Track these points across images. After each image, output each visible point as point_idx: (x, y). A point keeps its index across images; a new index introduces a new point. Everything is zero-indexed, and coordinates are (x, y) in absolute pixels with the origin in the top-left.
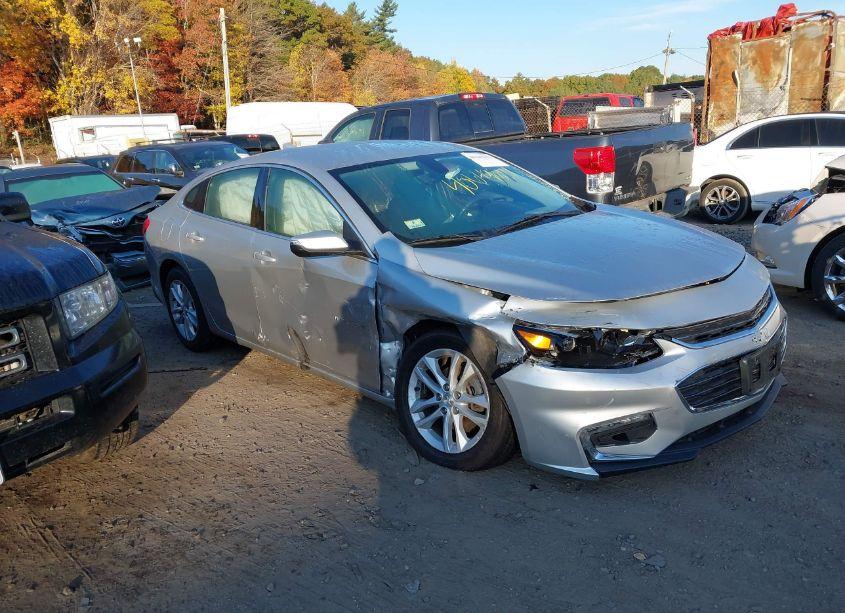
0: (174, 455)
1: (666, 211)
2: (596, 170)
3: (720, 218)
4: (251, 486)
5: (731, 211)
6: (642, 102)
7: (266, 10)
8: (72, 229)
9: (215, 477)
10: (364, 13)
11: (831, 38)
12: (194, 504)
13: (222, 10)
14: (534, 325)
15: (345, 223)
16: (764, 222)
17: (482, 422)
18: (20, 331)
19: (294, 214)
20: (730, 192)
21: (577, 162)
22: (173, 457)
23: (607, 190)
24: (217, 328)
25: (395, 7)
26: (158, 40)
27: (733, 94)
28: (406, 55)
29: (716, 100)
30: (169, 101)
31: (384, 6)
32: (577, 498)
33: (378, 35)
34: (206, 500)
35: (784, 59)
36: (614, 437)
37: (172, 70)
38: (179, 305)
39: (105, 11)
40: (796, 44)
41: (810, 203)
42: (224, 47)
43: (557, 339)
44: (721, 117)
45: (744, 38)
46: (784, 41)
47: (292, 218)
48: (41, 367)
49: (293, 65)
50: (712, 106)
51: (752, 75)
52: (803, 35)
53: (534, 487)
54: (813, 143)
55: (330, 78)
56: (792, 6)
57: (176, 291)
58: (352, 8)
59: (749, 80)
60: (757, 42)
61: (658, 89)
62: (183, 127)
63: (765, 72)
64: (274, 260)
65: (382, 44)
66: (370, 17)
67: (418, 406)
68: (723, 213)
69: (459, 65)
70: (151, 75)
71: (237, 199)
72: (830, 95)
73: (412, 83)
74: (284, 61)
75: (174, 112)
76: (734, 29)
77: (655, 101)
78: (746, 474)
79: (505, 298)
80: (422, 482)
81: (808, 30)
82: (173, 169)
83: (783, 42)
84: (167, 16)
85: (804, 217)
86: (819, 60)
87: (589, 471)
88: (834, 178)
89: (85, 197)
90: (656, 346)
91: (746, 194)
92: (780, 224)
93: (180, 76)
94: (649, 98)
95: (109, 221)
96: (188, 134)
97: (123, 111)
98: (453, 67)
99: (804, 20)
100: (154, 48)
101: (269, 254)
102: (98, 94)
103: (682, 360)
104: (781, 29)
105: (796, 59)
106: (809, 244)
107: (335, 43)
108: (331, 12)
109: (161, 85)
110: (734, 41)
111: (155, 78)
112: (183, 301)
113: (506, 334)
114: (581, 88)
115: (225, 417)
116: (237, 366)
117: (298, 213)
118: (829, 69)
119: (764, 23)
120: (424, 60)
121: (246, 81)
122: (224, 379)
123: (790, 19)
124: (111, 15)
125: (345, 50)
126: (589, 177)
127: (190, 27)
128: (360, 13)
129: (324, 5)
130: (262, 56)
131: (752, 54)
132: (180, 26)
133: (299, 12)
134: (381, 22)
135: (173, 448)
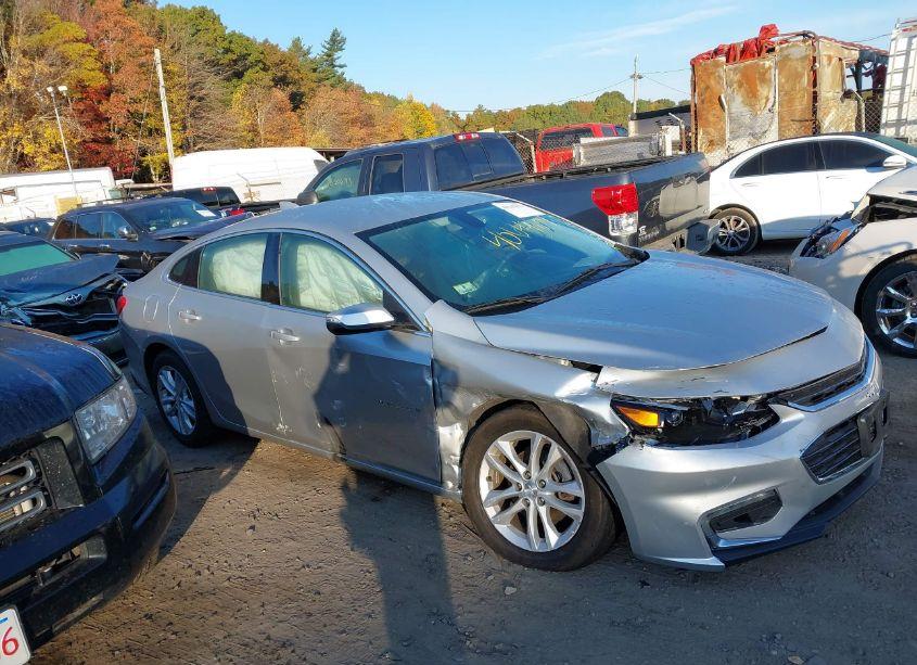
0: (204, 581)
1: (690, 248)
2: (618, 210)
3: (730, 249)
4: (310, 615)
5: (741, 242)
6: (626, 131)
7: (203, 49)
8: (18, 311)
9: (263, 606)
10: (310, 48)
11: (814, 58)
12: (246, 645)
13: (157, 52)
14: (634, 399)
15: (385, 292)
16: (802, 254)
17: (577, 513)
18: (35, 462)
19: (312, 282)
20: (738, 222)
21: (597, 202)
22: (202, 584)
23: (632, 230)
24: (220, 418)
25: (344, 40)
26: (81, 86)
27: (720, 119)
28: (358, 91)
29: (704, 126)
30: (98, 153)
31: (332, 40)
32: (698, 592)
33: (326, 71)
34: (261, 638)
35: (770, 80)
36: (736, 520)
37: (100, 118)
38: (169, 394)
39: (18, 58)
40: (782, 64)
41: (854, 234)
42: (162, 91)
43: (664, 412)
44: (711, 143)
45: (727, 61)
46: (768, 62)
47: (310, 287)
48: (62, 504)
49: (236, 108)
50: (701, 132)
51: (739, 99)
52: (787, 56)
53: (644, 583)
54: (820, 167)
55: (278, 119)
56: (774, 26)
57: (166, 379)
58: (297, 43)
59: (736, 104)
60: (742, 65)
61: (640, 116)
62: (119, 182)
63: (752, 96)
64: (297, 339)
65: (332, 81)
66: (317, 51)
67: (494, 499)
68: (734, 244)
69: (416, 100)
70: (75, 125)
71: (239, 270)
72: (820, 115)
73: (367, 121)
74: (227, 104)
75: (105, 165)
76: (717, 52)
77: (639, 129)
78: (871, 544)
79: (596, 369)
80: (514, 590)
81: (793, 49)
82: (126, 232)
83: (767, 64)
84: (91, 60)
85: (850, 248)
86: (806, 80)
87: (713, 561)
88: (877, 205)
89: (31, 272)
90: (771, 411)
91: (755, 223)
92: (821, 257)
93: (109, 125)
94: (632, 126)
95: (62, 299)
96: (127, 190)
97: (46, 167)
98: (410, 102)
99: (786, 41)
100: (79, 96)
101: (290, 332)
102: (16, 150)
103: (801, 426)
104: (764, 50)
105: (783, 80)
106: (858, 277)
107: (281, 81)
108: (274, 48)
109: (88, 135)
110: (718, 65)
111: (81, 129)
112: (175, 390)
113: (603, 410)
114: (546, 118)
115: (253, 528)
116: (249, 462)
117: (316, 281)
118: (816, 89)
119: (747, 44)
120: (379, 96)
121: (185, 128)
122: (237, 479)
123: (773, 39)
124: (26, 61)
125: (291, 89)
126: (611, 218)
127: (117, 71)
128: (305, 48)
129: (266, 41)
130: (201, 99)
131: (737, 78)
132: (106, 69)
133: (238, 50)
134: (329, 57)
135: (199, 573)
